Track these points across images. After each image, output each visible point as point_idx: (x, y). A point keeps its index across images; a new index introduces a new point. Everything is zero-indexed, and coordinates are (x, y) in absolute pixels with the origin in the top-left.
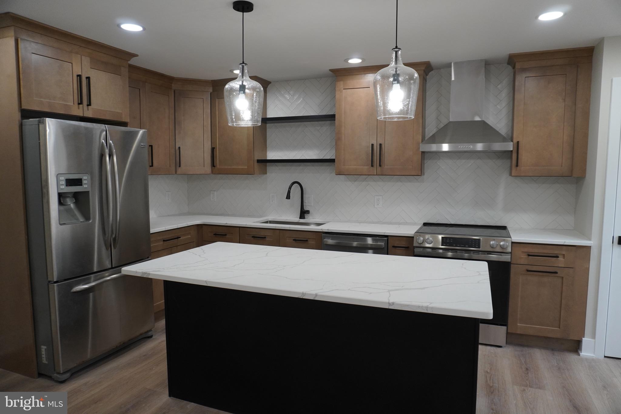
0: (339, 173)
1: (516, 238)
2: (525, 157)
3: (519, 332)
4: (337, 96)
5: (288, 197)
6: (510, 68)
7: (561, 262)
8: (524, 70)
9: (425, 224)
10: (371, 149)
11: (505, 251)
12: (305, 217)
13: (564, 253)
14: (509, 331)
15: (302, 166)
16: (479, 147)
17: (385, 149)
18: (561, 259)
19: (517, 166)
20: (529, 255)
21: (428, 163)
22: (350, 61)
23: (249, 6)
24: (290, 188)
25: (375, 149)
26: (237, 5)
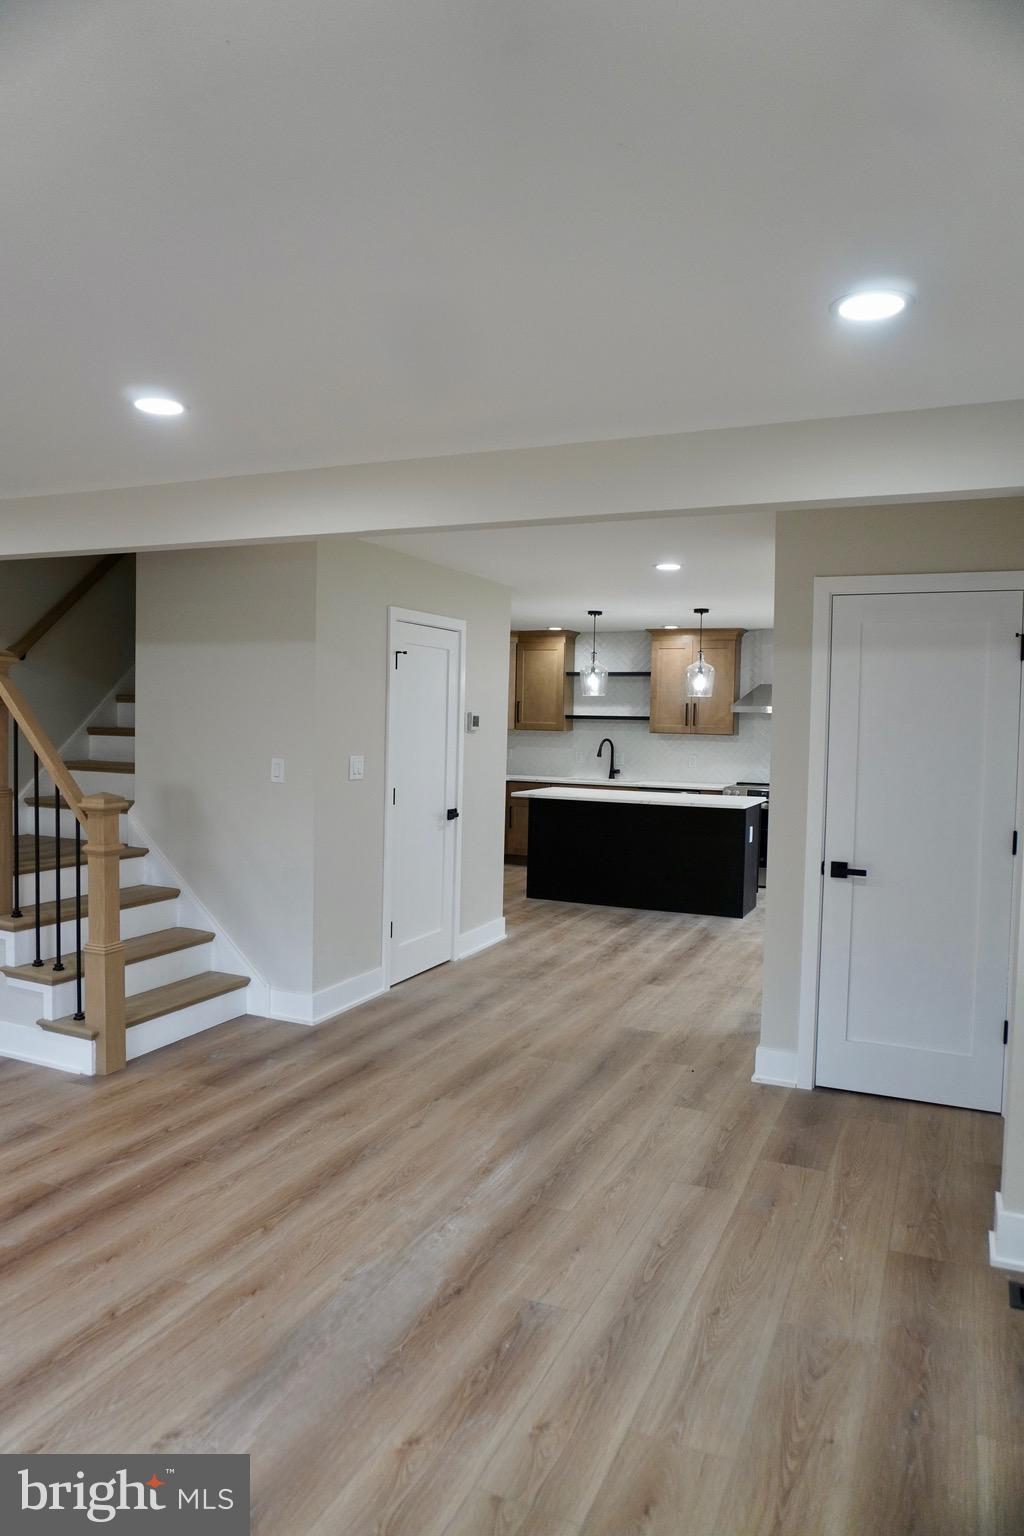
0: (653, 731)
4: (653, 655)
5: (599, 755)
9: (738, 784)
10: (685, 709)
12: (616, 778)
15: (612, 723)
17: (700, 708)
21: (741, 723)
22: (666, 627)
23: (600, 613)
24: (601, 746)
25: (689, 706)
26: (590, 613)
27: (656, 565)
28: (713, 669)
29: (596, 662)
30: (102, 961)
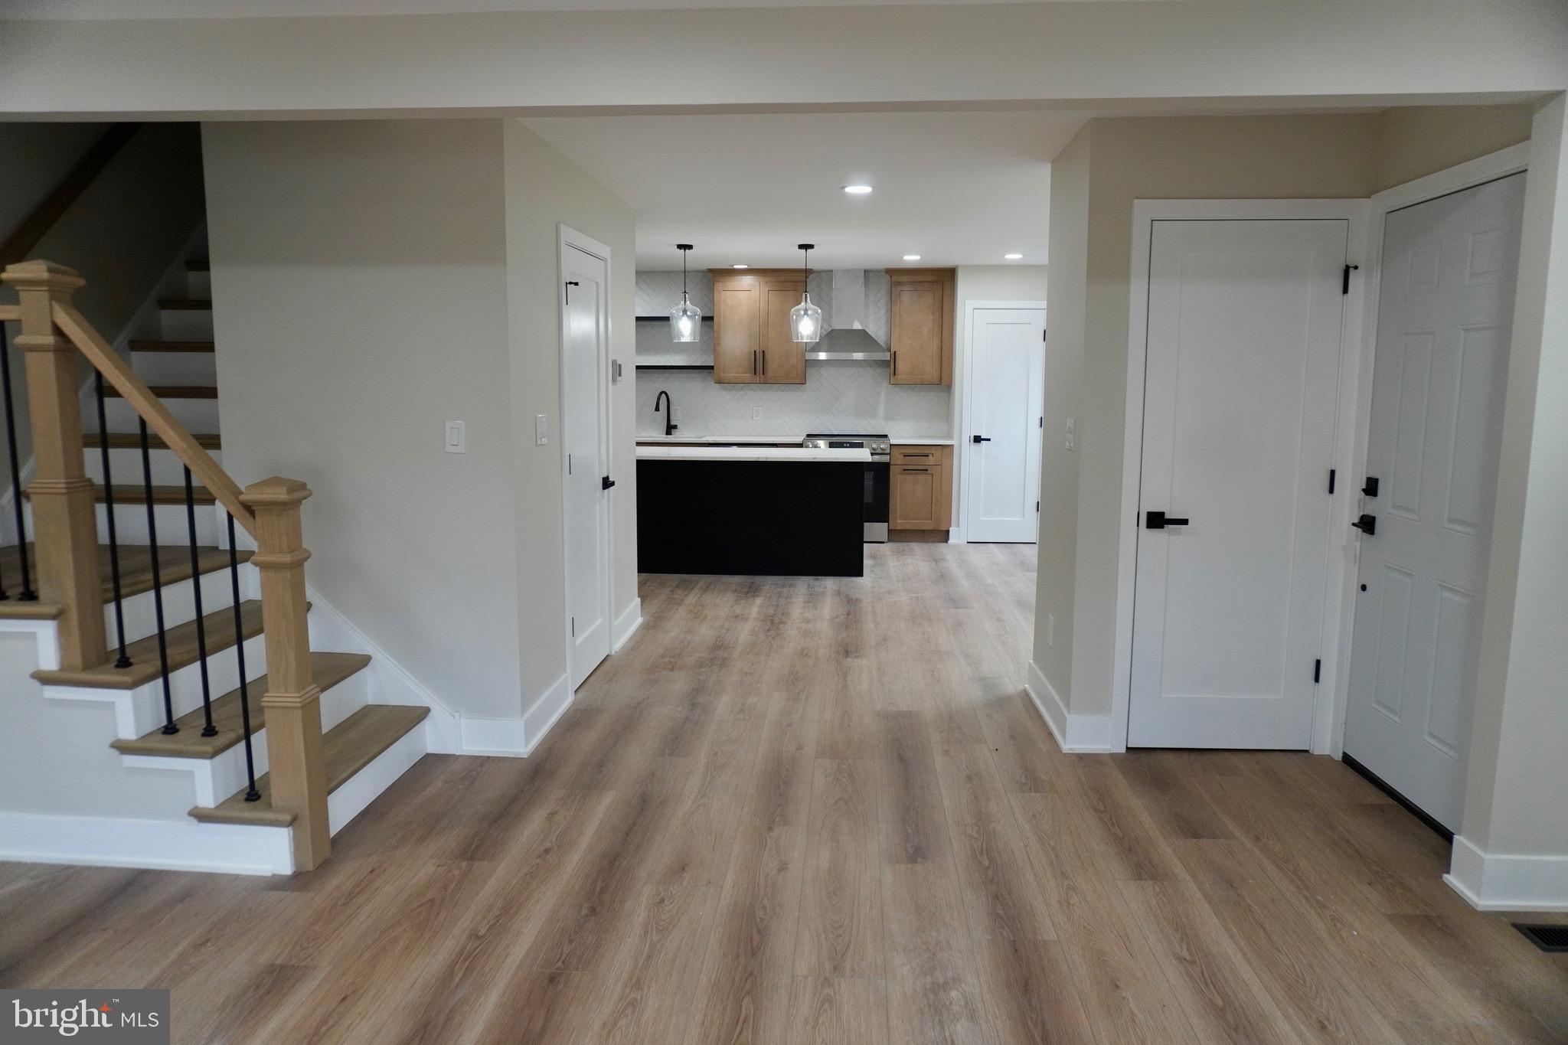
0: (720, 382)
1: (893, 441)
2: (901, 365)
3: (898, 528)
4: (715, 296)
5: (657, 409)
6: (887, 276)
7: (931, 460)
8: (899, 284)
9: (808, 436)
10: (753, 356)
11: (885, 452)
12: (673, 432)
13: (933, 452)
14: (890, 528)
15: (667, 373)
16: (858, 356)
17: (768, 356)
18: (930, 457)
19: (895, 374)
20: (905, 456)
21: (810, 371)
22: (735, 267)
23: (690, 247)
24: (659, 399)
25: (758, 355)
26: (680, 247)
27: (843, 188)
28: (820, 311)
29: (688, 303)
30: (299, 713)
